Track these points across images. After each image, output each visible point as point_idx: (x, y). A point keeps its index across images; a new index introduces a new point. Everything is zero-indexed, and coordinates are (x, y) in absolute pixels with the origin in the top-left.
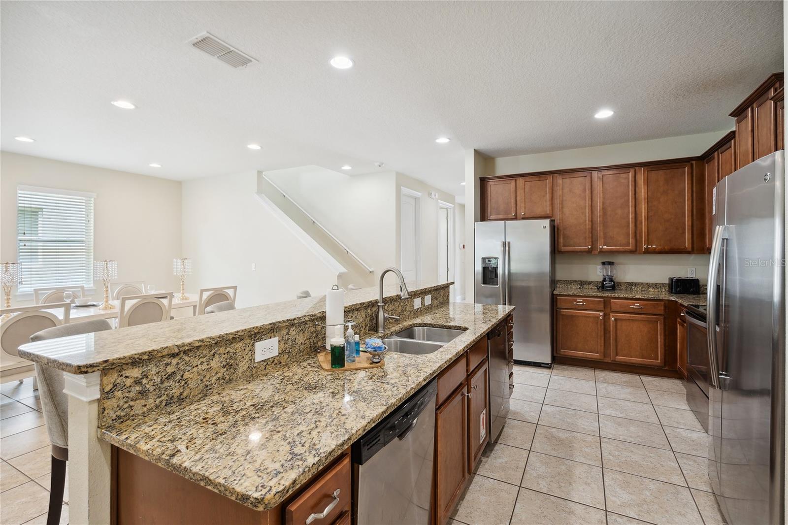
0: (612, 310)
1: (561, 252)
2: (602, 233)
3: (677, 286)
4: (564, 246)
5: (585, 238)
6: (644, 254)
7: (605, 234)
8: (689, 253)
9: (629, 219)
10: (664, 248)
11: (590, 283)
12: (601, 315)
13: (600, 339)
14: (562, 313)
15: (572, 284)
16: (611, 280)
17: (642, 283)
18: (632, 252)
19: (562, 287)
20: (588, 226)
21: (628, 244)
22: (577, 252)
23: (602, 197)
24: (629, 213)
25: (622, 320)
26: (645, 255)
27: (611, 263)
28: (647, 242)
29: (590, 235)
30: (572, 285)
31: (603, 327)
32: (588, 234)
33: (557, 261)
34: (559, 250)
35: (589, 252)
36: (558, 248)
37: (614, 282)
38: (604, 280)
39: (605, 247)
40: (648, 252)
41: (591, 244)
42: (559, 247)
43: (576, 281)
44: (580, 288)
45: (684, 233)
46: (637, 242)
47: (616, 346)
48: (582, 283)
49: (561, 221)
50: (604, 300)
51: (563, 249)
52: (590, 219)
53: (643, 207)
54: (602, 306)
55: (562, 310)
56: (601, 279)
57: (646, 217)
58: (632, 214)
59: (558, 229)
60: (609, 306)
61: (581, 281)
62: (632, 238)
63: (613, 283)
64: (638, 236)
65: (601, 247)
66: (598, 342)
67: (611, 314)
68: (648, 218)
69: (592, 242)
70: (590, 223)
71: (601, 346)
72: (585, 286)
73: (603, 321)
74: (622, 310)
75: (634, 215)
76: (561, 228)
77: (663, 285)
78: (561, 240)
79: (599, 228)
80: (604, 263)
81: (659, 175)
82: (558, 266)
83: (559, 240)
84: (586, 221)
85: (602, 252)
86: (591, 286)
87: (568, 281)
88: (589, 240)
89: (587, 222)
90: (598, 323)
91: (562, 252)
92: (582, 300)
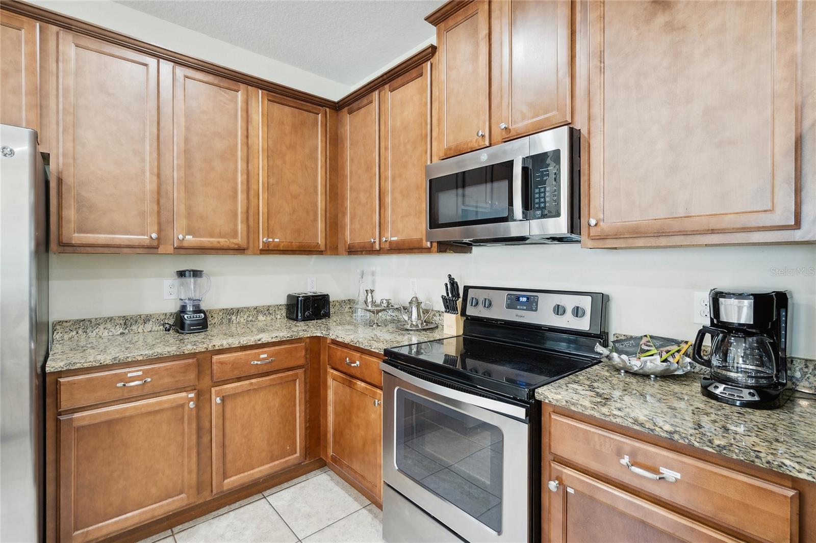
0: (215, 379)
1: (67, 247)
2: (182, 207)
3: (305, 309)
4: (81, 230)
5: (142, 214)
6: (261, 254)
7: (189, 208)
8: (321, 253)
9: (236, 183)
10: (291, 245)
11: (147, 319)
12: (191, 399)
13: (189, 455)
14: (76, 424)
15: (102, 327)
16: (198, 310)
17: (248, 308)
18: (240, 250)
19: (70, 339)
20: (150, 186)
21: (235, 234)
22: (119, 246)
23: (184, 124)
24: (237, 171)
25: (234, 396)
26: (262, 256)
27: (196, 274)
28: (266, 232)
29: (156, 208)
30: (100, 330)
31: (194, 425)
32: (150, 206)
33: (54, 271)
34: (65, 240)
35: (151, 249)
36: (59, 235)
37: (204, 312)
38: (183, 309)
39: (189, 237)
40: (268, 250)
41: (156, 228)
42: (65, 231)
43: (111, 319)
44: (122, 334)
45: (315, 220)
46: (251, 231)
47: (224, 456)
48: (127, 322)
49: (71, 161)
50: (198, 360)
51: (78, 238)
52: (156, 170)
53: (260, 164)
54: (192, 376)
55: (76, 415)
56: (174, 308)
57: (266, 185)
58: (242, 175)
59: (60, 181)
60: (208, 372)
61: (125, 318)
62: (242, 222)
63: (203, 315)
64: (251, 219)
65: (181, 237)
66: (182, 465)
67: (213, 390)
68: (269, 188)
69: (159, 224)
70: (155, 178)
71: (190, 472)
72: (134, 327)
73: (194, 412)
74: (237, 373)
75: (245, 177)
76: (68, 179)
77: (278, 307)
78: (70, 213)
79: (177, 195)
80: (181, 274)
81: (285, 113)
82: (56, 285)
83: (65, 213)
84: (143, 172)
85: (182, 250)
86: (149, 326)
87: (90, 321)
88: (151, 220)
89: (148, 174)
90: (183, 418)
91: (73, 246)
92: (140, 373)
